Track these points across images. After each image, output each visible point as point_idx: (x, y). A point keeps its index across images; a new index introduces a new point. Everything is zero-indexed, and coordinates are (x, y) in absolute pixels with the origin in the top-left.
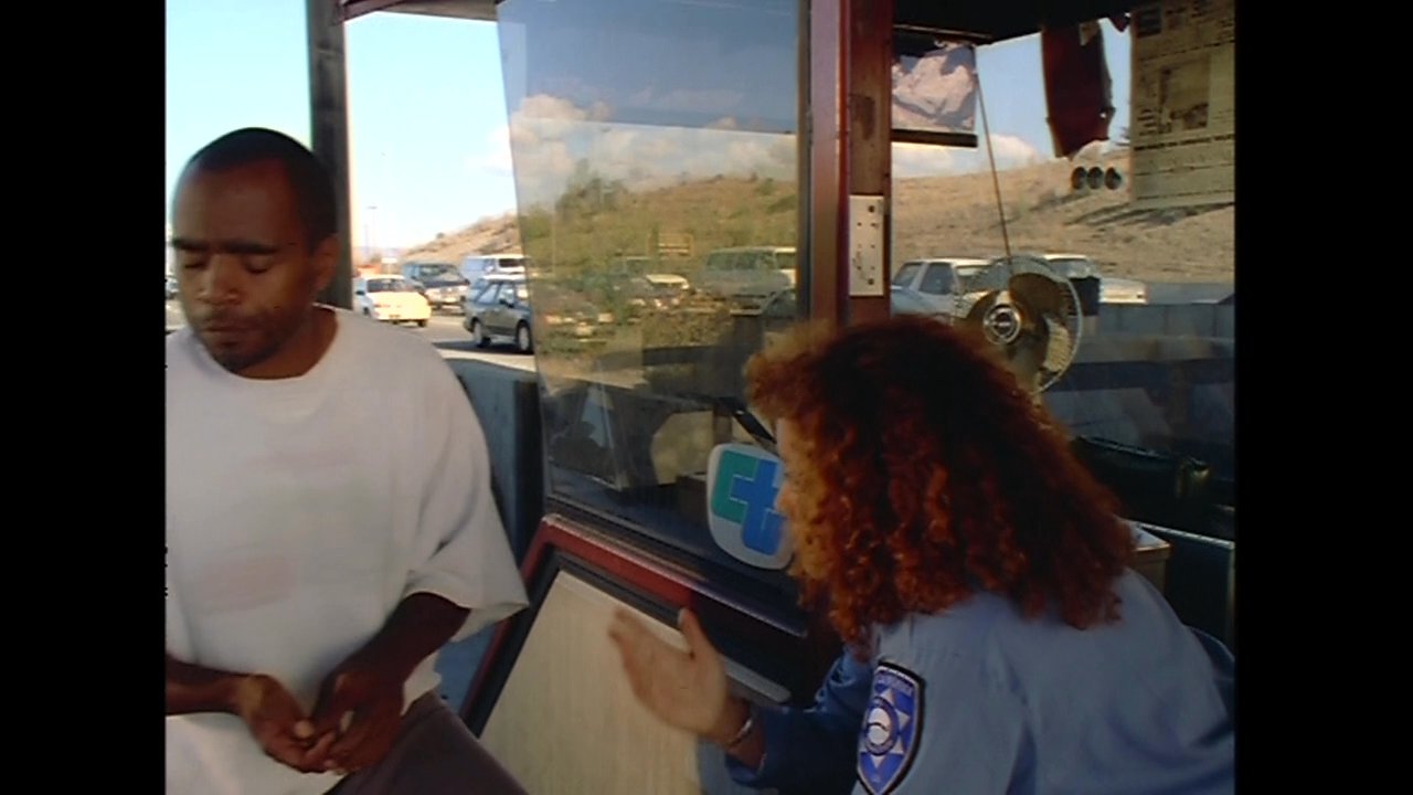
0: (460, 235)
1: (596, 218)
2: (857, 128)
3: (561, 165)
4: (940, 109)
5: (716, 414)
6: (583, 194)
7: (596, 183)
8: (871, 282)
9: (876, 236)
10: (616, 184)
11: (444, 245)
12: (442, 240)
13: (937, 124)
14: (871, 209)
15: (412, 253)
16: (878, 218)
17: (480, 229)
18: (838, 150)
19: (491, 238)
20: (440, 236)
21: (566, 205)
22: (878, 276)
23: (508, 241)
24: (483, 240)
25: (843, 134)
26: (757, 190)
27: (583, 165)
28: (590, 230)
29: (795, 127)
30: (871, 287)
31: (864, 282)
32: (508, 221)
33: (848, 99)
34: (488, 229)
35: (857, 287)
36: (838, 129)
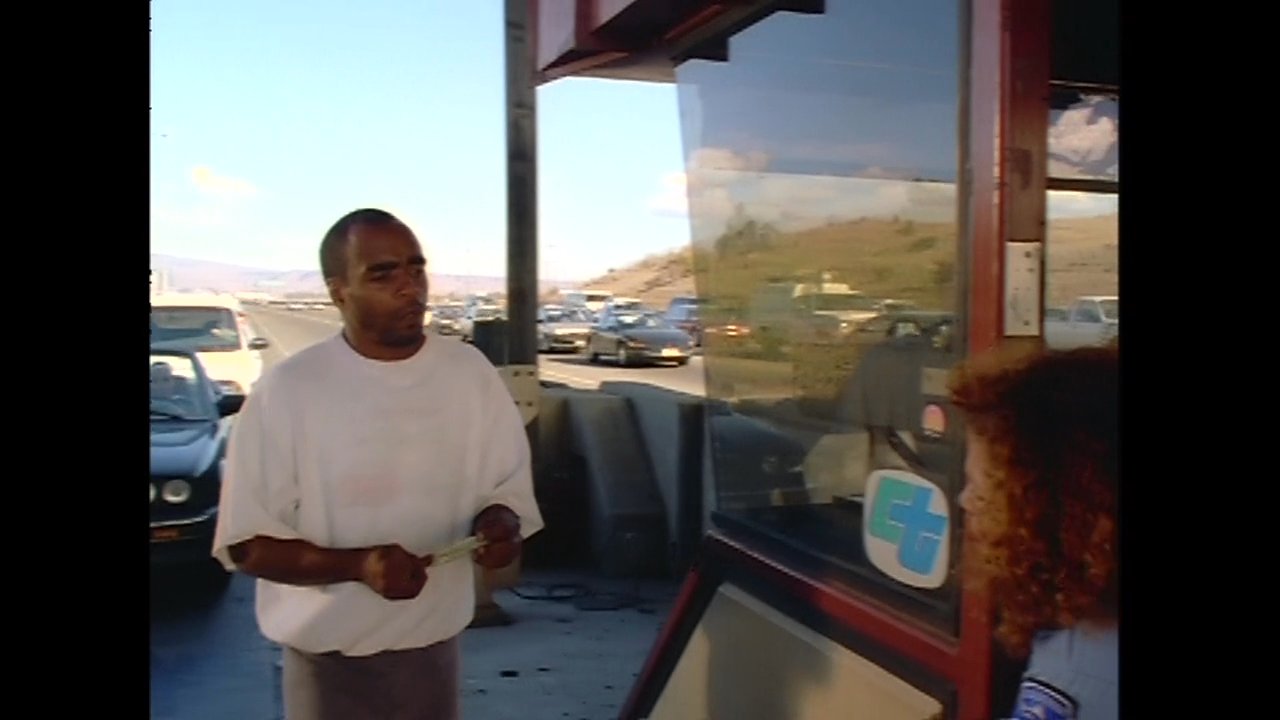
0: (629, 271)
1: (752, 256)
2: (1015, 179)
3: (723, 207)
4: (1084, 158)
5: (873, 441)
6: (740, 234)
7: (751, 224)
8: (1027, 323)
9: (1032, 280)
10: (767, 226)
11: (615, 279)
12: (613, 274)
13: (1081, 172)
14: (1028, 255)
15: (587, 285)
16: (1034, 264)
17: (646, 265)
18: (996, 200)
19: (656, 274)
20: (612, 271)
21: (724, 244)
22: (1034, 317)
23: (671, 276)
24: (650, 276)
25: (1002, 185)
26: (899, 232)
27: (740, 208)
28: (746, 267)
29: (956, 176)
30: (1027, 327)
31: (1020, 322)
32: (673, 259)
33: (1007, 153)
34: (654, 265)
35: (1012, 328)
36: (997, 181)
